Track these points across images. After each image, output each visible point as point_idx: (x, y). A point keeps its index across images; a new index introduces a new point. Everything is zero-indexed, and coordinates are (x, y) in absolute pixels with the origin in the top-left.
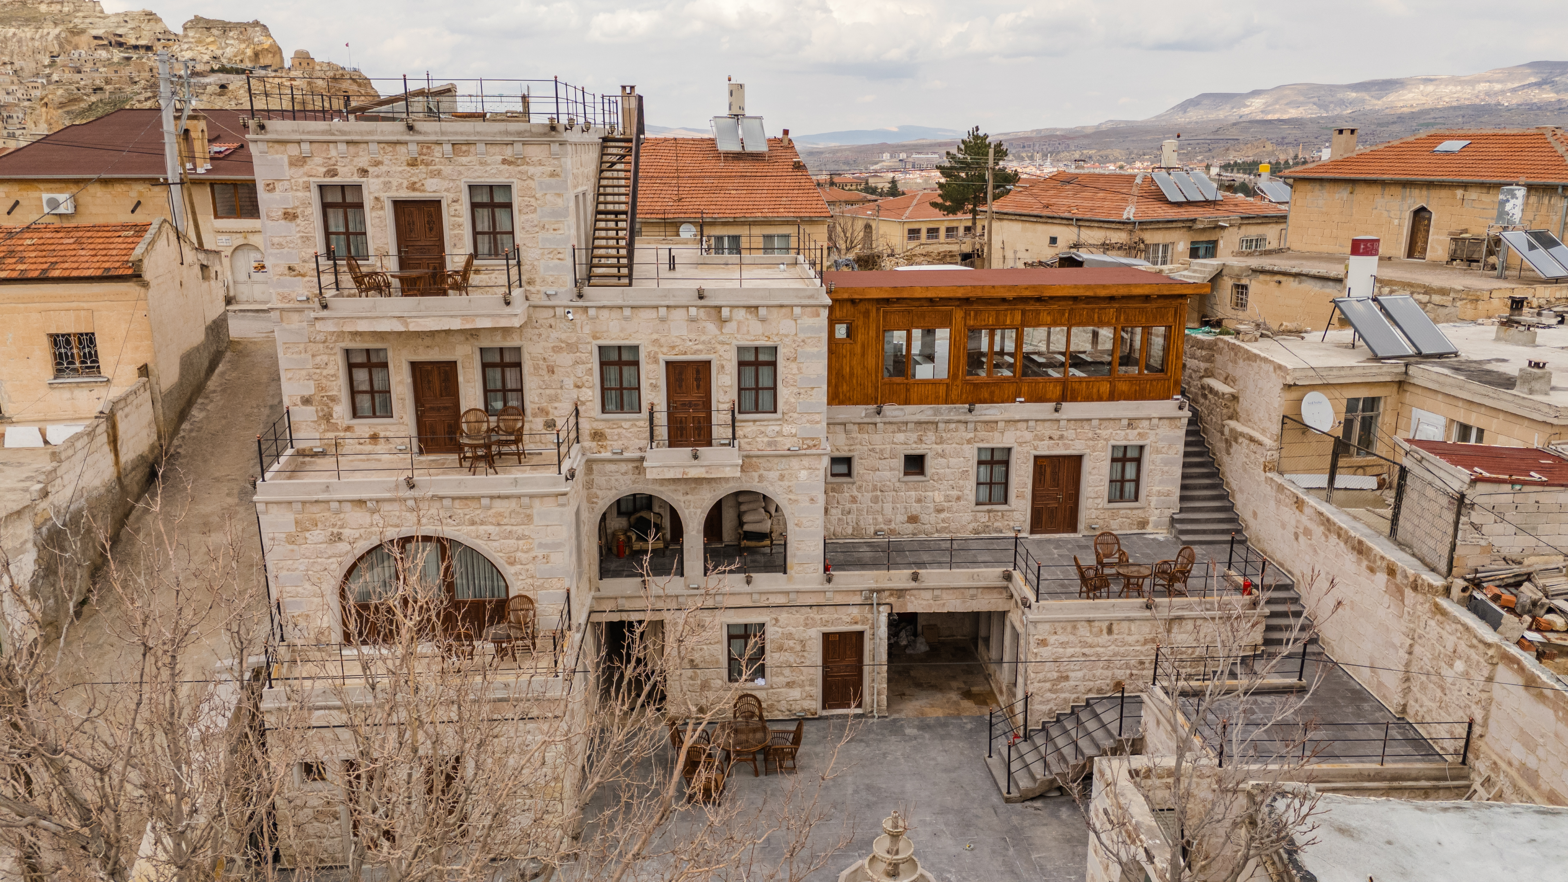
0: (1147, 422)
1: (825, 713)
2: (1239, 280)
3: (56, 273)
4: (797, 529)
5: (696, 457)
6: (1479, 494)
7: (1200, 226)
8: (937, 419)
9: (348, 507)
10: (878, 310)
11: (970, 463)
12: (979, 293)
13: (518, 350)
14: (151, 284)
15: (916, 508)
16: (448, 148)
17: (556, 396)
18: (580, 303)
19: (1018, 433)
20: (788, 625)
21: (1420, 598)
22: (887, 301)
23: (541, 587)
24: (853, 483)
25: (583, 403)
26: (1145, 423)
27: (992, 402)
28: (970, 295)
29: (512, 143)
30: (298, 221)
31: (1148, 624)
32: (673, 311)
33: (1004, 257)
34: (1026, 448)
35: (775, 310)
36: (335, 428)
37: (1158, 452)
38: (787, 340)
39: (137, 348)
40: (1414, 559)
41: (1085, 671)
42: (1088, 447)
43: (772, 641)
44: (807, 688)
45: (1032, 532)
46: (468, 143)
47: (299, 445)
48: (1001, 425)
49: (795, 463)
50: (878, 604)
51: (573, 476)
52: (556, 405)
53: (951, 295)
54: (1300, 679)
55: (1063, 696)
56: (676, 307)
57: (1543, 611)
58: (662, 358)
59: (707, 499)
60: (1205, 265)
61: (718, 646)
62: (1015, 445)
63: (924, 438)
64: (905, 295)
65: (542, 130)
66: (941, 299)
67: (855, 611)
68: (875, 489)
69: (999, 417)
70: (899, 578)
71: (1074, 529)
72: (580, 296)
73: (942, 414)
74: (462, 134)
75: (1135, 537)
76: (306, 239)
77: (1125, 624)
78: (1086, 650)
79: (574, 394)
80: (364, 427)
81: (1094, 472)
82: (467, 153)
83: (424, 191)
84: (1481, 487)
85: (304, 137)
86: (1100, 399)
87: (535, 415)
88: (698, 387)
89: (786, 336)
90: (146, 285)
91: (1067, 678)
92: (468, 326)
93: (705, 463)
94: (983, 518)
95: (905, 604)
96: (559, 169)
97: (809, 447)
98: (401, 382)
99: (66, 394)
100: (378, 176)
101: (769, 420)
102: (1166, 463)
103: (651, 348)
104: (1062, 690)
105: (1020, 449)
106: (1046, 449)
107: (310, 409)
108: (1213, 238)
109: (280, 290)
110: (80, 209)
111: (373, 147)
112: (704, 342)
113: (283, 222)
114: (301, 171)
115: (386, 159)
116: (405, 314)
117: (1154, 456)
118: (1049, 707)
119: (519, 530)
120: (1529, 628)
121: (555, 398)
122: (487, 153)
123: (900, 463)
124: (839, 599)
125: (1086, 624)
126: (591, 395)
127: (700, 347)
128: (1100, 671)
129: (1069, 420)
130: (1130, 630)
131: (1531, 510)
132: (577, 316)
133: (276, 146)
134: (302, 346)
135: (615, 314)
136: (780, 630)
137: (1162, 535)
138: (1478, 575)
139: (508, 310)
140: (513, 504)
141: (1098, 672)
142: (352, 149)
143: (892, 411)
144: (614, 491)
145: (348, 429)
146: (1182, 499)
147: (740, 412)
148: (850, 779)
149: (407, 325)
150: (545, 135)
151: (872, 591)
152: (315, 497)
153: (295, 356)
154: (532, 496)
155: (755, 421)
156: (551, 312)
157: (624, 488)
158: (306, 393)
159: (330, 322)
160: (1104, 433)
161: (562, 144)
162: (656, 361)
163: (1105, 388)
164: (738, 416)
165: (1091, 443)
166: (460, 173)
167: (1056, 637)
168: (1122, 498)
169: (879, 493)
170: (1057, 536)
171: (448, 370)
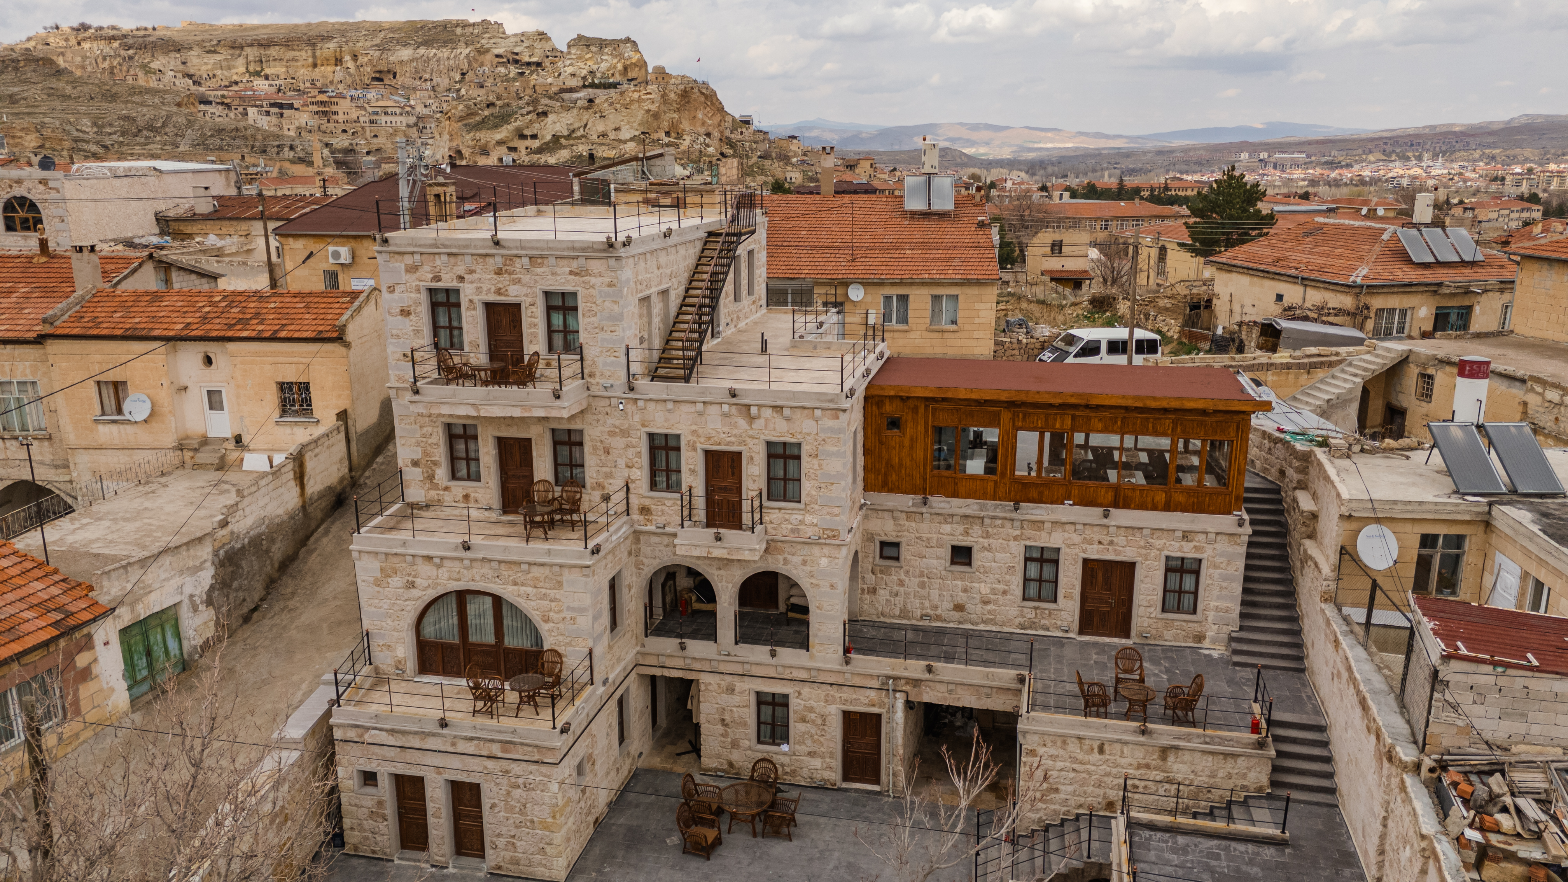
0: (1204, 536)
1: (845, 785)
2: (1425, 369)
3: (283, 334)
4: (818, 611)
5: (718, 538)
6: (1451, 671)
7: (1446, 291)
8: (983, 514)
9: (419, 561)
10: (927, 407)
11: (1017, 559)
12: (1024, 398)
13: (581, 432)
14: (353, 344)
15: (962, 598)
16: (526, 260)
17: (611, 473)
18: (631, 395)
19: (1066, 535)
20: (810, 699)
21: (1394, 770)
22: (933, 400)
23: (569, 644)
24: (901, 568)
25: (633, 481)
26: (1202, 537)
27: (1042, 502)
28: (1014, 399)
29: (577, 257)
30: (411, 317)
31: (1142, 749)
32: (709, 407)
33: (1231, 311)
34: (1075, 551)
35: (799, 411)
36: (436, 487)
37: (1216, 567)
38: (808, 438)
39: (340, 396)
40: (1407, 726)
41: (1076, 786)
42: (1140, 555)
43: (795, 712)
44: (828, 760)
45: (1081, 632)
46: (542, 257)
47: (409, 499)
48: (1048, 526)
49: (816, 550)
50: (895, 691)
51: (598, 551)
52: (611, 481)
53: (995, 398)
54: (1283, 832)
55: (1053, 807)
56: (711, 403)
57: (1495, 809)
58: (699, 446)
59: (739, 576)
60: (1389, 350)
61: (746, 710)
62: (1063, 547)
63: (970, 531)
64: (950, 395)
65: (601, 247)
66: (986, 401)
67: (873, 694)
68: (922, 575)
69: (1045, 518)
70: (914, 668)
71: (1127, 636)
72: (632, 389)
73: (987, 510)
74: (537, 249)
75: (1188, 651)
76: (417, 332)
77: (1118, 746)
78: (1076, 766)
79: (626, 473)
80: (459, 488)
81: (1147, 580)
82: (541, 265)
83: (507, 295)
84: (1455, 665)
85: (416, 250)
86: (1155, 508)
87: (593, 489)
88: (733, 474)
89: (809, 434)
90: (348, 345)
91: (1057, 790)
92: (526, 415)
93: (727, 545)
94: (1030, 614)
95: (921, 694)
96: (615, 281)
97: (829, 537)
98: (487, 453)
99: (288, 430)
100: (472, 282)
101: (793, 509)
102: (1225, 578)
103: (690, 438)
104: (1051, 802)
105: (1068, 550)
106: (1095, 553)
107: (418, 470)
108: (1467, 303)
109: (397, 373)
110: (357, 259)
111: (468, 258)
112: (735, 436)
113: (400, 317)
114: (414, 276)
115: (478, 268)
116: (477, 402)
117: (1211, 571)
118: (1038, 816)
119: (552, 593)
120: (1471, 826)
121: (609, 475)
122: (557, 265)
123: (947, 553)
124: (857, 681)
125: (1076, 741)
126: (641, 475)
127: (732, 439)
128: (1091, 788)
129: (1119, 527)
130: (1122, 752)
131: (1518, 695)
132: (629, 406)
133: (396, 256)
134: (412, 419)
135: (660, 406)
136: (803, 703)
137: (1217, 651)
138: (1445, 757)
139: (558, 403)
140: (546, 571)
141: (1090, 789)
142: (452, 259)
143: (938, 502)
144: (658, 561)
145: (447, 489)
146: (1242, 616)
147: (769, 499)
148: (836, 854)
149: (478, 411)
150: (604, 251)
151: (888, 677)
152: (395, 551)
153: (407, 427)
154: (561, 566)
155: (780, 509)
156: (607, 402)
157: (666, 558)
158: (415, 457)
159: (420, 405)
160: (1158, 543)
161: (618, 259)
162: (695, 449)
163: (1161, 497)
164: (766, 504)
165: (1143, 551)
166: (536, 282)
167: (1045, 749)
168: (1179, 610)
169: (926, 579)
170: (1107, 640)
171: (525, 445)
